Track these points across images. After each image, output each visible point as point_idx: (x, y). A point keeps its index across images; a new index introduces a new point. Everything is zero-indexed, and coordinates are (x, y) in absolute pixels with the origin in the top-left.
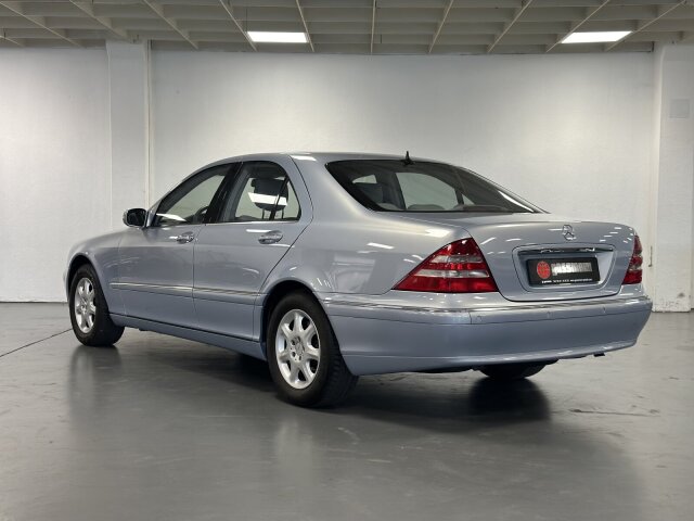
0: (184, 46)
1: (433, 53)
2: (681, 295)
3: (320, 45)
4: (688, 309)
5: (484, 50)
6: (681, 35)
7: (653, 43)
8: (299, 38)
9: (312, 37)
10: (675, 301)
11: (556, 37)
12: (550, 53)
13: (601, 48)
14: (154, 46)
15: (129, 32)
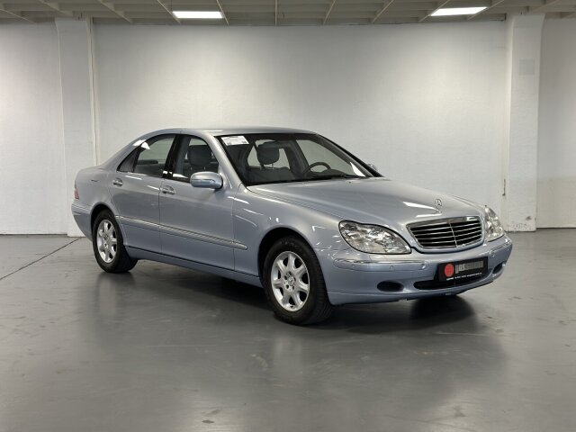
0: (120, 21)
1: (326, 24)
2: (529, 218)
3: (234, 19)
4: (534, 229)
5: (369, 21)
6: (528, 8)
7: (505, 15)
8: (217, 15)
9: (226, 14)
10: (524, 223)
11: (426, 12)
12: (422, 22)
13: (464, 18)
14: (96, 22)
15: (74, 12)
